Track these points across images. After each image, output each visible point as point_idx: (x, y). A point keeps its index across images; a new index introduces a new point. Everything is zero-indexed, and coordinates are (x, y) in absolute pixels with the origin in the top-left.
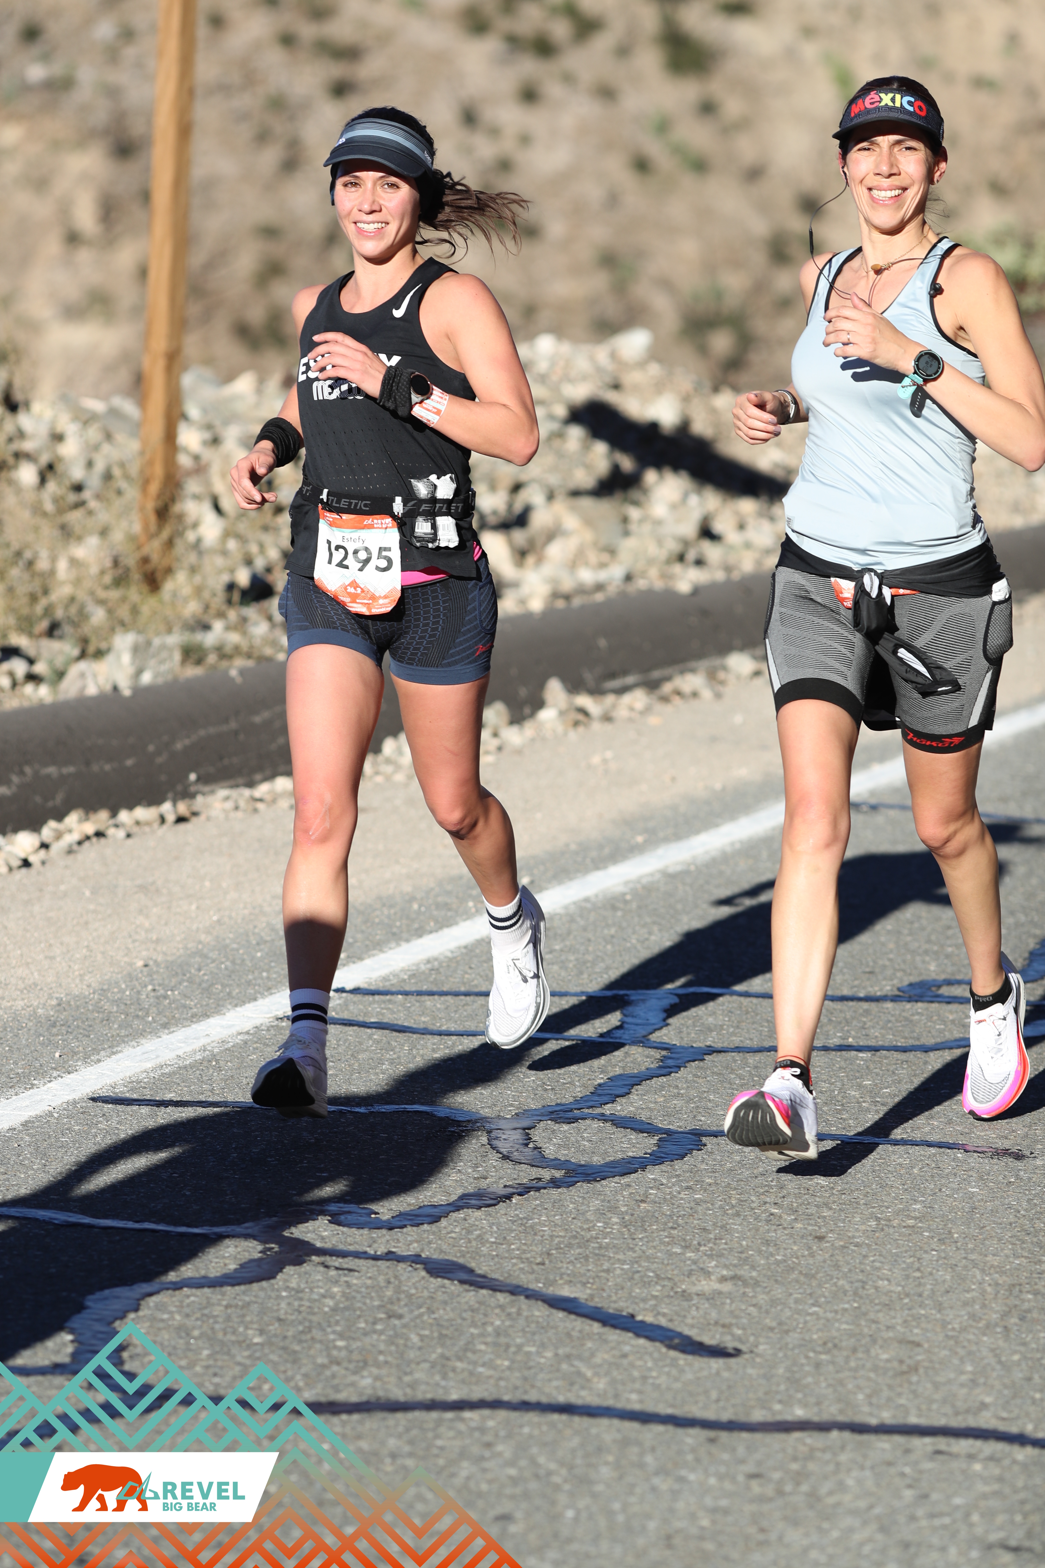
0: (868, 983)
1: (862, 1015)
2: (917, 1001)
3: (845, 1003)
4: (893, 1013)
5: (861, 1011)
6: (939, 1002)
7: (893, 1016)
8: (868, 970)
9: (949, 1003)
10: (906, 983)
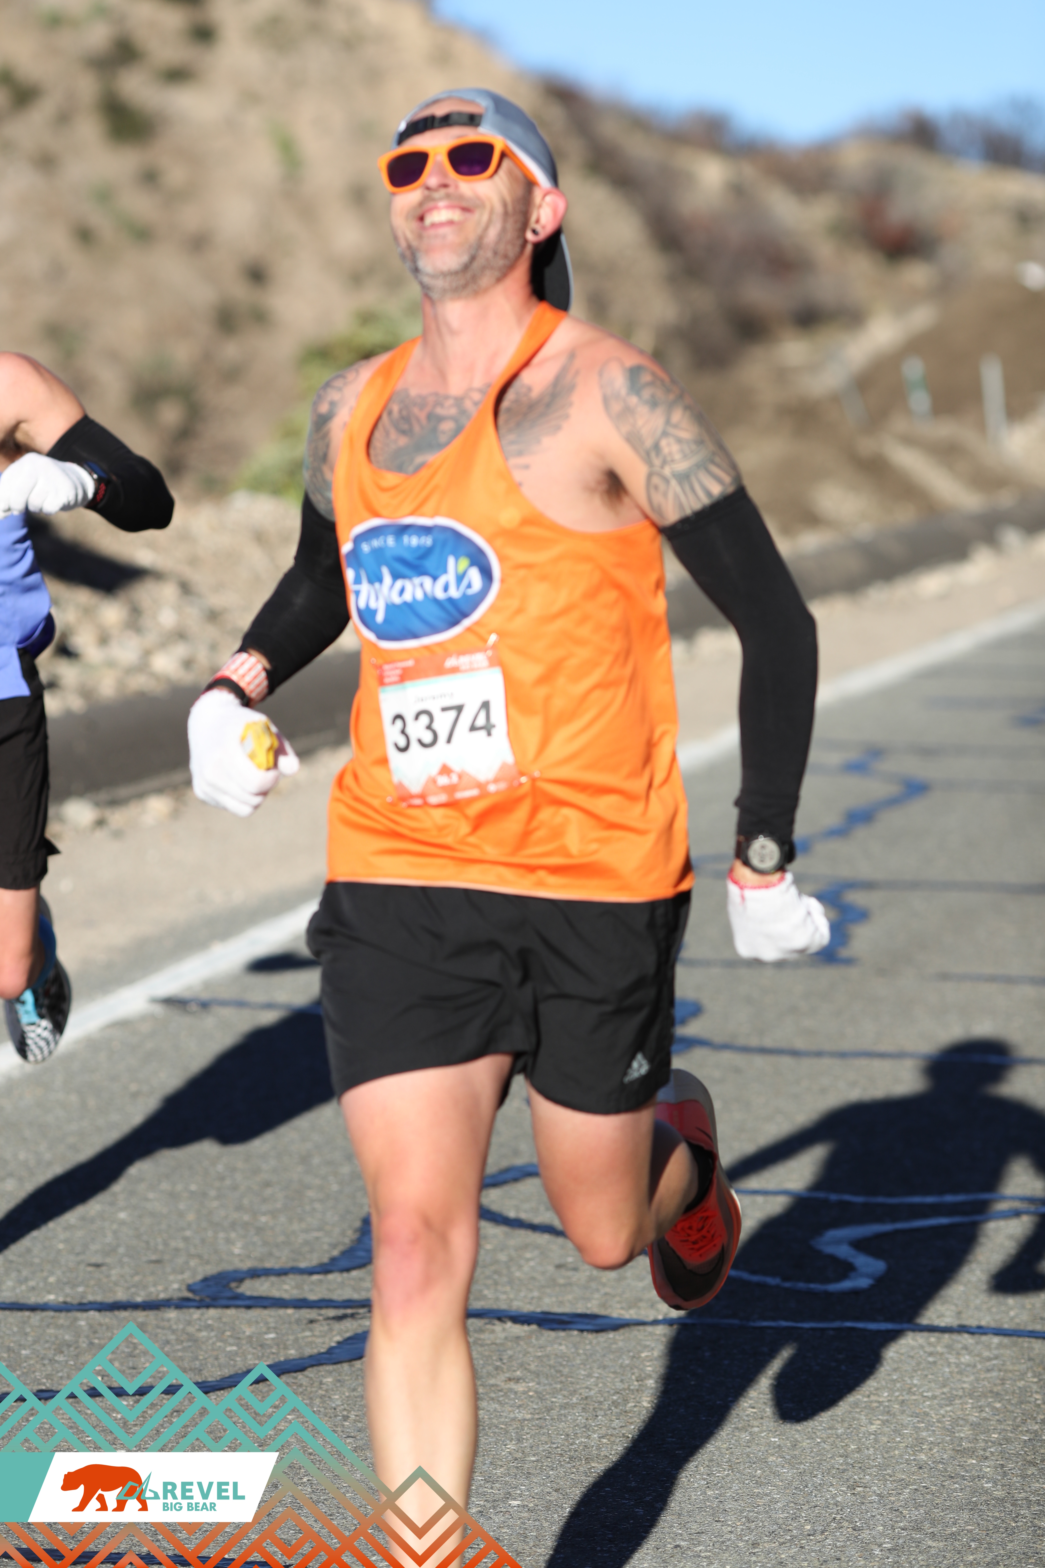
0: (151, 1279)
2: (208, 1307)
3: (116, 1313)
4: (175, 1327)
6: (237, 1307)
7: (174, 1332)
8: (154, 1257)
9: (249, 1307)
10: (199, 1277)
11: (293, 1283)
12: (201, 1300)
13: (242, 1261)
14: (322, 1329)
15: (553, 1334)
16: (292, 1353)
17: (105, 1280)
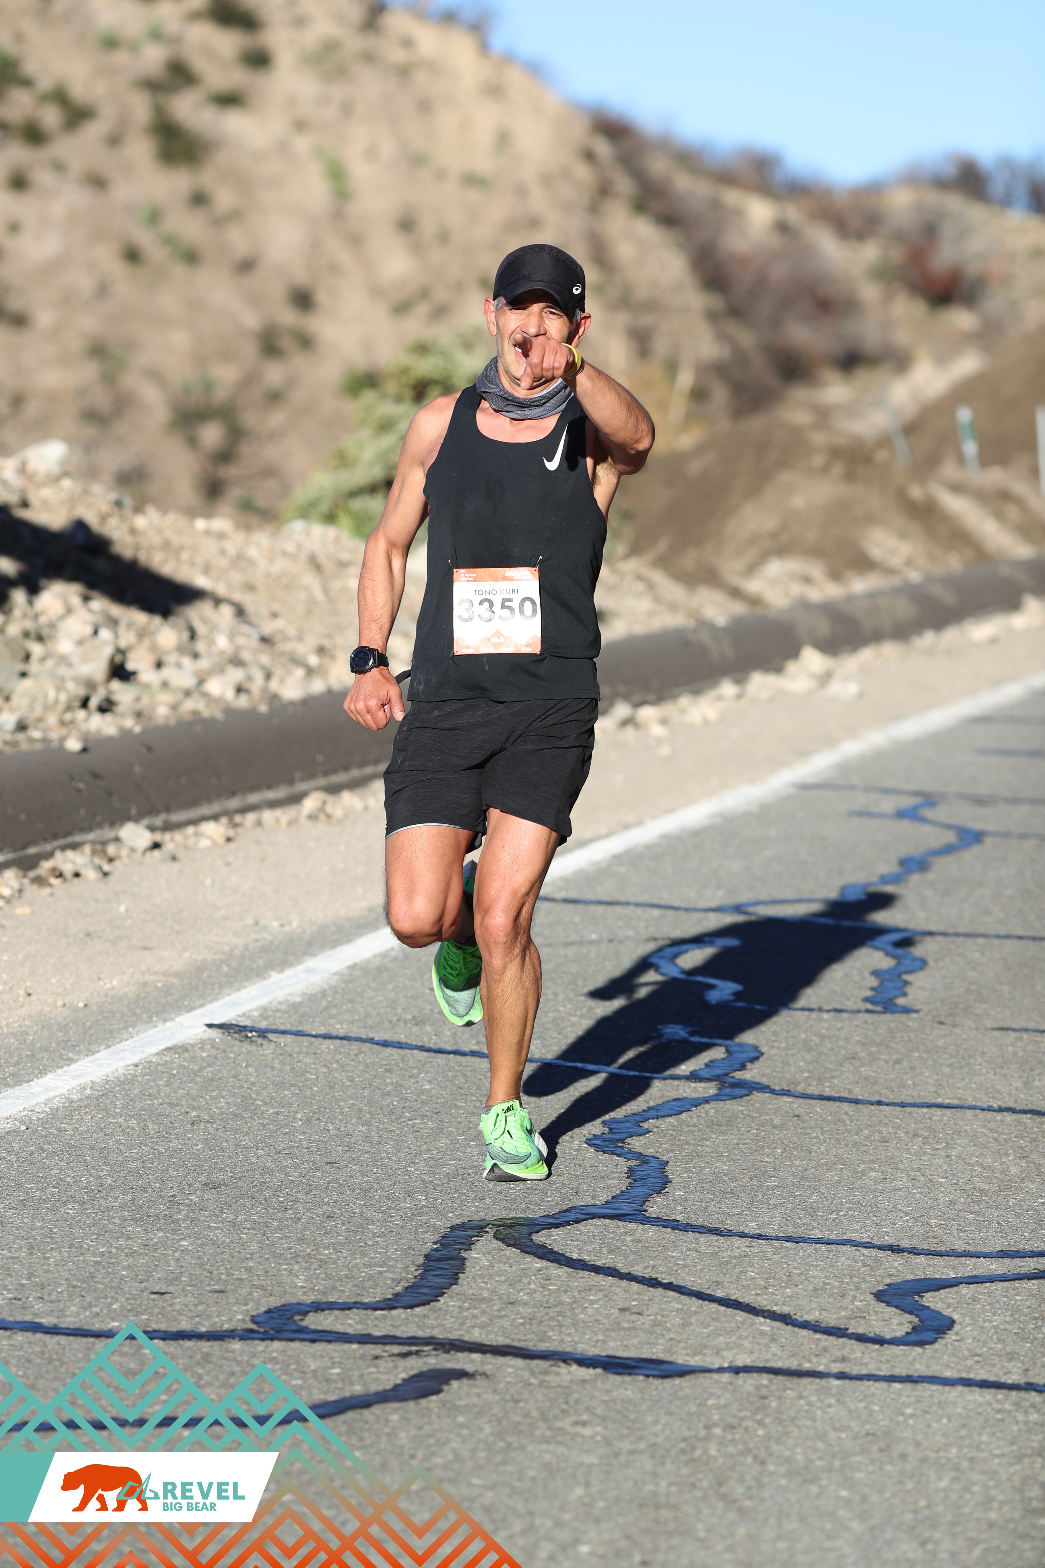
0: (214, 1309)
1: (198, 1363)
2: (272, 1339)
3: (181, 1342)
4: (239, 1358)
5: (199, 1356)
6: (302, 1340)
7: (239, 1363)
8: (217, 1287)
9: (313, 1341)
10: (263, 1309)
11: (357, 1318)
12: (266, 1332)
13: (305, 1293)
14: (387, 1365)
15: (618, 1378)
16: (358, 1389)
17: (169, 1308)
